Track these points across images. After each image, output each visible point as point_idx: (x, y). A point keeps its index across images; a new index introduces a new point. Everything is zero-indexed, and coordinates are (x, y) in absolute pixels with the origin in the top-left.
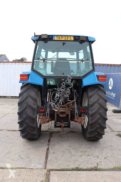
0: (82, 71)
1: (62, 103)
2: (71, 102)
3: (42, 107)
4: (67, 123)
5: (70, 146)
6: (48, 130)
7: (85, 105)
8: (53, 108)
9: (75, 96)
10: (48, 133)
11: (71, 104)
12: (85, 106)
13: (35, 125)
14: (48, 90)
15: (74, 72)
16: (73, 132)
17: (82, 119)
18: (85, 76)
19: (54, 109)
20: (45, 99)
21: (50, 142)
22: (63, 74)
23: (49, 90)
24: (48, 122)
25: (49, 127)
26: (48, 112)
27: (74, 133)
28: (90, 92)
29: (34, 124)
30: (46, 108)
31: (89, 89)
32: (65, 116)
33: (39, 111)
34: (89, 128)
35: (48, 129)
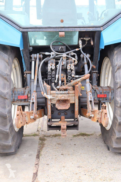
0: (99, 16)
1: (60, 82)
2: (79, 79)
3: (23, 89)
4: (73, 120)
5: (79, 167)
6: (37, 133)
7: (106, 82)
8: (42, 92)
9: (86, 66)
10: (37, 138)
11: (80, 83)
12: (106, 86)
13: (8, 127)
14: (33, 56)
15: (83, 19)
16: (83, 135)
17: (103, 114)
18: (107, 24)
19: (45, 94)
20: (28, 75)
21: (40, 157)
22: (62, 21)
23: (35, 55)
24: (35, 119)
25: (40, 126)
26: (34, 101)
27: (85, 137)
28: (117, 58)
29: (5, 125)
30: (30, 92)
31: (115, 52)
32: (67, 108)
33: (16, 98)
34: (116, 131)
35: (38, 131)
